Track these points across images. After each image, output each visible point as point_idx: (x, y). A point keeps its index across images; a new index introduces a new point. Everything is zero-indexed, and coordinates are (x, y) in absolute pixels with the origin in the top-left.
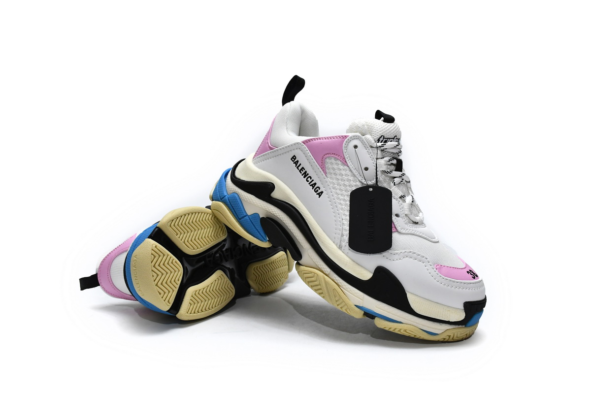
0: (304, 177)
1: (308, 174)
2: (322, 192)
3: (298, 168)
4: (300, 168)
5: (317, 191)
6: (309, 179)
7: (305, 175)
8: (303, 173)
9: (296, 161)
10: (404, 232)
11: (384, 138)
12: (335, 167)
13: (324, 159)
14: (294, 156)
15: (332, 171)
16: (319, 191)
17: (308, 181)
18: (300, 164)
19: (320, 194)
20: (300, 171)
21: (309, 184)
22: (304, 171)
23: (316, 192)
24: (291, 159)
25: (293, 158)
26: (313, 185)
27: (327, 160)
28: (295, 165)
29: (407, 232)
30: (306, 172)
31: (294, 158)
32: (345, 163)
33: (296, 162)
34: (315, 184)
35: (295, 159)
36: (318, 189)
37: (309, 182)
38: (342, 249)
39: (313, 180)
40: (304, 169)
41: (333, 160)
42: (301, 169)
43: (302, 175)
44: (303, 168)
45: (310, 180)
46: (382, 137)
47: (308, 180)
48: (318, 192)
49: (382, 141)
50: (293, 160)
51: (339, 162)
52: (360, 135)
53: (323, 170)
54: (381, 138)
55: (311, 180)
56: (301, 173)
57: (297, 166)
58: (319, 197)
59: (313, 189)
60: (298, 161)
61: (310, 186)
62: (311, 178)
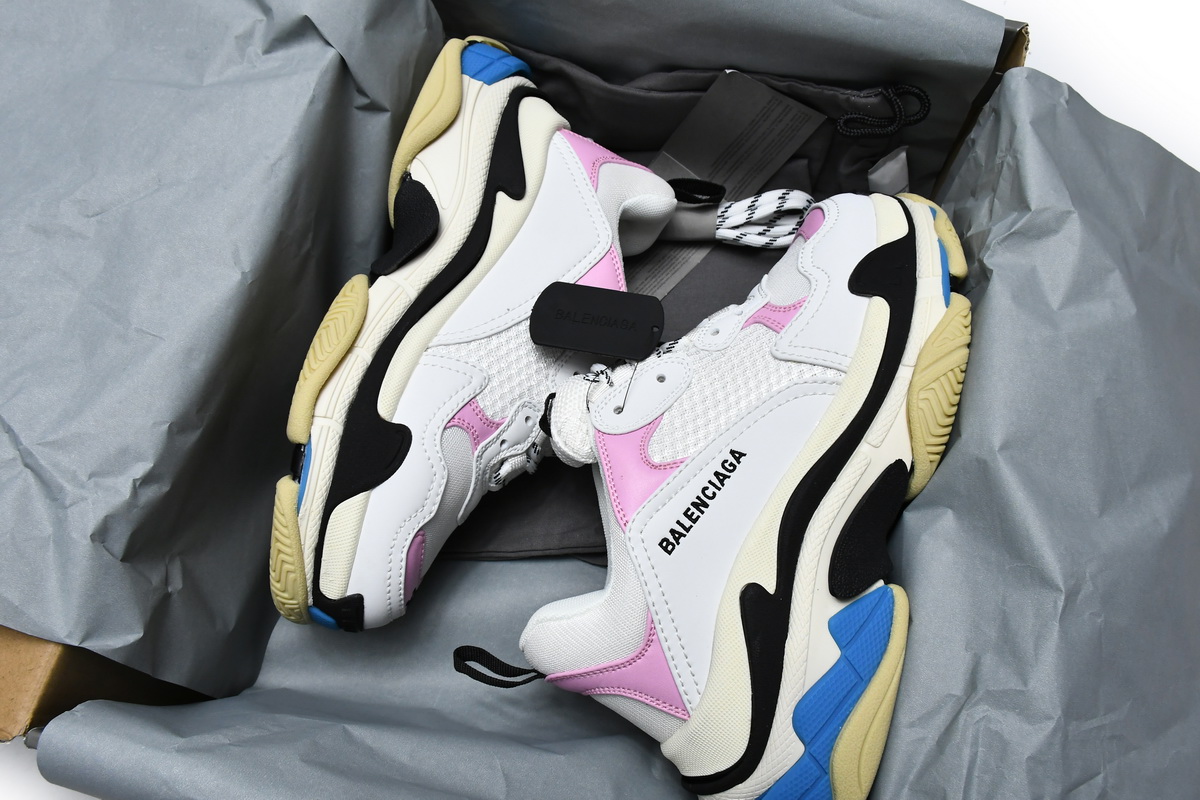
0: (707, 506)
1: (698, 498)
3: (688, 530)
4: (687, 523)
5: (731, 464)
6: (709, 493)
7: (700, 505)
8: (697, 513)
9: (672, 540)
13: (655, 464)
16: (731, 459)
17: (714, 494)
18: (678, 522)
20: (695, 521)
21: (719, 489)
22: (693, 509)
23: (735, 467)
24: (670, 553)
25: (665, 549)
26: (721, 478)
28: (682, 540)
30: (693, 504)
31: (666, 546)
33: (675, 538)
34: (717, 474)
35: (669, 543)
36: (726, 465)
37: (716, 491)
40: (689, 509)
42: (689, 517)
43: (702, 512)
44: (685, 514)
45: (712, 489)
47: (710, 495)
50: (670, 548)
51: (656, 434)
53: (682, 463)
55: (710, 486)
57: (685, 532)
58: (745, 455)
59: (729, 477)
60: (673, 532)
61: (723, 485)
62: (707, 488)
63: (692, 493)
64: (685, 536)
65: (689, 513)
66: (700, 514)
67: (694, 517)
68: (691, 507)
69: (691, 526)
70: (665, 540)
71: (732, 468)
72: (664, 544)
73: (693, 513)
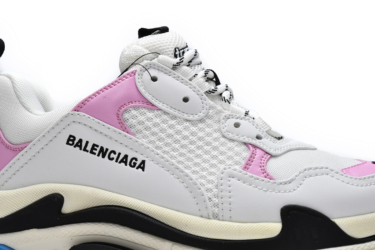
0: (103, 157)
1: (107, 150)
2: (143, 162)
3: (85, 150)
4: (89, 148)
5: (135, 164)
6: (112, 155)
7: (103, 152)
8: (97, 152)
9: (76, 142)
10: (280, 152)
11: (179, 51)
12: (142, 118)
13: (120, 116)
14: (71, 136)
15: (140, 127)
16: (138, 163)
17: (112, 159)
18: (87, 142)
19: (142, 166)
20: (92, 152)
21: (116, 161)
22: (98, 149)
23: (133, 167)
24: (68, 143)
25: (69, 140)
26: (124, 160)
27: (126, 116)
28: (78, 148)
29: (283, 151)
30: (102, 148)
31: (71, 140)
32: (151, 106)
33: (77, 143)
34: (126, 157)
35: (73, 141)
36: (134, 161)
38: (221, 217)
39: (120, 154)
40: (98, 146)
41: (134, 112)
42: (93, 148)
43: (98, 155)
44: (94, 145)
45: (115, 156)
46: (177, 49)
47: (111, 157)
48: (137, 165)
49: (180, 54)
50: (71, 142)
51: (144, 110)
52: (149, 61)
53: (128, 132)
54: (176, 51)
55: (117, 155)
56: (95, 154)
57: (83, 148)
58: (143, 170)
59: (126, 165)
60: (81, 141)
61: (120, 163)
62: (115, 153)
63: (108, 145)
64: (81, 149)
65: (95, 147)
66: (97, 154)
67: (94, 151)
68: (99, 147)
69: (87, 151)
70: (74, 138)
71: (132, 164)
72: (72, 138)
73: (96, 150)
